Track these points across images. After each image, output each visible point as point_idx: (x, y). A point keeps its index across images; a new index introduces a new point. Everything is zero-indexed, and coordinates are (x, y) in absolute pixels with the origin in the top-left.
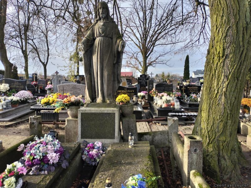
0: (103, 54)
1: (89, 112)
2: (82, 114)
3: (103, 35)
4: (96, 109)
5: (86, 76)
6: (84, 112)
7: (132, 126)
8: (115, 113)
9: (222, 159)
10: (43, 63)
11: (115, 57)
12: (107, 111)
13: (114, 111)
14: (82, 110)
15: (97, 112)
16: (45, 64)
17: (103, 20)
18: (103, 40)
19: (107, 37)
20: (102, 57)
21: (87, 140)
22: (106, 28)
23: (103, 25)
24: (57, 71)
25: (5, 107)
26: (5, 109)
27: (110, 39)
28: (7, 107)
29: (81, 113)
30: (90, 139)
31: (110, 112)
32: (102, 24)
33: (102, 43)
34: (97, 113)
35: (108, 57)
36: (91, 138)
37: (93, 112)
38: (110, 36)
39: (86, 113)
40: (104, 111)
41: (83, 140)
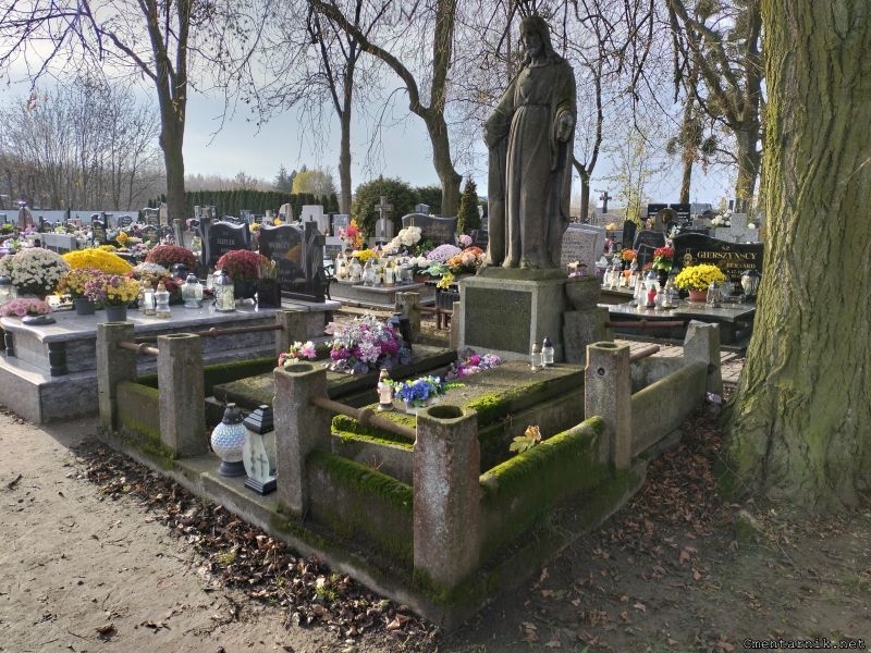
0: (522, 149)
2: (468, 290)
3: (527, 100)
4: (496, 281)
5: (491, 205)
6: (471, 286)
8: (530, 293)
9: (777, 443)
12: (517, 286)
13: (531, 287)
14: (468, 283)
15: (495, 287)
16: (586, 169)
17: (534, 63)
18: (526, 114)
19: (536, 104)
20: (518, 157)
21: (476, 349)
22: (536, 83)
23: (529, 76)
25: (399, 279)
26: (400, 283)
27: (545, 108)
28: (404, 279)
29: (466, 288)
30: (481, 348)
32: (527, 72)
33: (522, 122)
34: (496, 290)
35: (532, 156)
36: (484, 347)
38: (546, 102)
39: (475, 289)
41: (467, 346)
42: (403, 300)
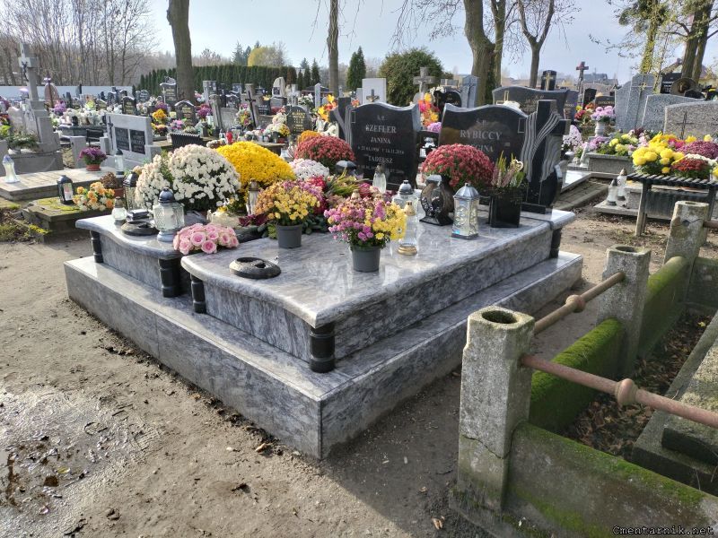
10: (532, 40)
16: (538, 40)
24: (583, 64)
42: (691, 214)
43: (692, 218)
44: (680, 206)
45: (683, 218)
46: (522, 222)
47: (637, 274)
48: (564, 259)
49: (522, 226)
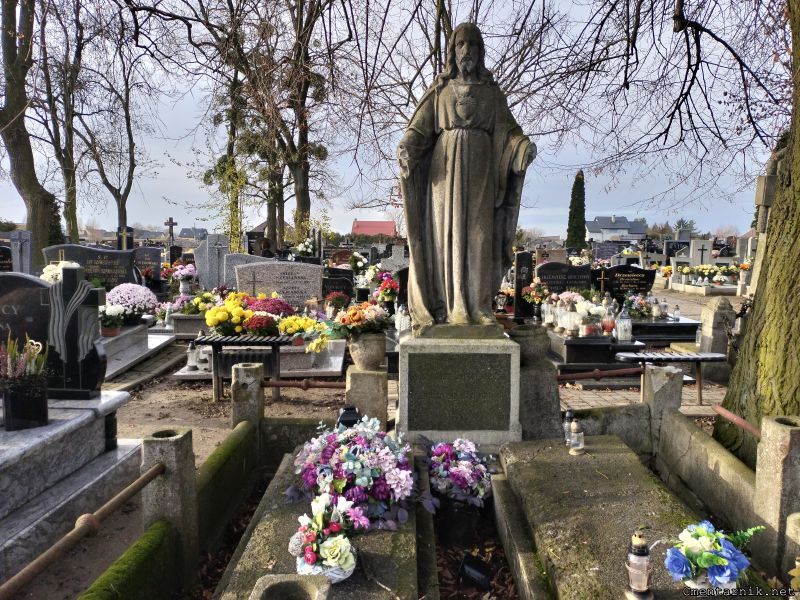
0: (468, 181)
1: (434, 351)
2: (412, 357)
3: (469, 122)
4: (454, 342)
5: (413, 246)
6: (417, 352)
7: (549, 395)
8: (510, 355)
10: (115, 192)
11: (500, 187)
12: (489, 347)
13: (508, 347)
14: (407, 346)
16: (122, 192)
17: (465, 79)
18: (469, 139)
20: (466, 190)
21: (427, 434)
22: (477, 104)
23: (469, 94)
24: (171, 219)
27: (486, 135)
29: (410, 355)
30: (435, 432)
31: (498, 352)
32: (464, 89)
33: (466, 147)
35: (483, 189)
36: (440, 429)
37: (446, 351)
38: (488, 126)
39: (424, 356)
40: (478, 347)
41: (414, 433)
42: (248, 376)
43: (250, 380)
44: (237, 370)
45: (241, 381)
46: (51, 415)
47: (177, 461)
48: (125, 448)
49: (53, 421)
